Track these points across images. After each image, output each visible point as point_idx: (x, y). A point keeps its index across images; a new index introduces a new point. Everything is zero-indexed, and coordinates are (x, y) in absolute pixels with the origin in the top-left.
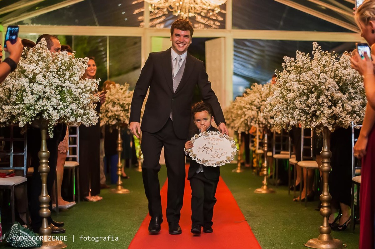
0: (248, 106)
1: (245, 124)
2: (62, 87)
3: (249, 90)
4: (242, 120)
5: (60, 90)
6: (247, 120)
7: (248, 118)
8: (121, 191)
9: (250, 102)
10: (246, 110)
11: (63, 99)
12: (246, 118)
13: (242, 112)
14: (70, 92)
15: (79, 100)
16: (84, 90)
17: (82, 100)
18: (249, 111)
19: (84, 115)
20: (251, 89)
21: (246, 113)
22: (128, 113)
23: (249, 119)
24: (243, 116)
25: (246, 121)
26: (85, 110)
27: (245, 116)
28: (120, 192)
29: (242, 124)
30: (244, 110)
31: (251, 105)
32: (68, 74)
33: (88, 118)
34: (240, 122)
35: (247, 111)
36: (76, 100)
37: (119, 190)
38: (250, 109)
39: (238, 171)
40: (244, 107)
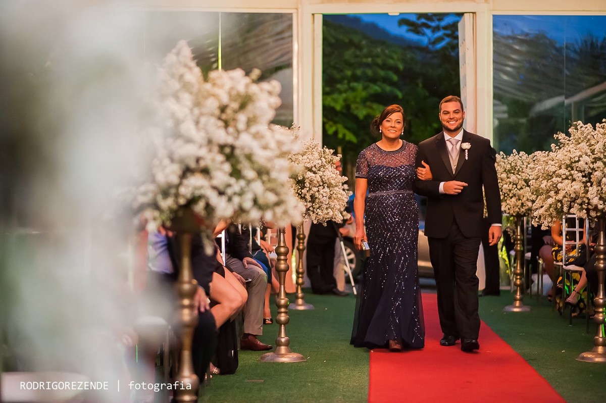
0: (563, 171)
1: (556, 209)
2: (233, 148)
3: (563, 135)
4: (550, 201)
5: (229, 153)
6: (560, 201)
7: (565, 197)
8: (287, 357)
9: (568, 162)
10: (560, 180)
11: (236, 173)
12: (560, 197)
13: (550, 183)
14: (249, 157)
15: (268, 173)
16: (277, 152)
17: (274, 175)
18: (566, 181)
19: (278, 204)
20: (568, 135)
21: (560, 186)
22: (303, 187)
23: (566, 199)
24: (552, 193)
25: (559, 204)
26: (277, 194)
27: (557, 193)
28: (285, 360)
29: (551, 209)
30: (555, 179)
31: (569, 169)
32: (242, 118)
33: (285, 212)
34: (546, 206)
35: (561, 182)
36: (262, 172)
37: (282, 356)
38: (567, 178)
39: (516, 310)
40: (554, 172)
